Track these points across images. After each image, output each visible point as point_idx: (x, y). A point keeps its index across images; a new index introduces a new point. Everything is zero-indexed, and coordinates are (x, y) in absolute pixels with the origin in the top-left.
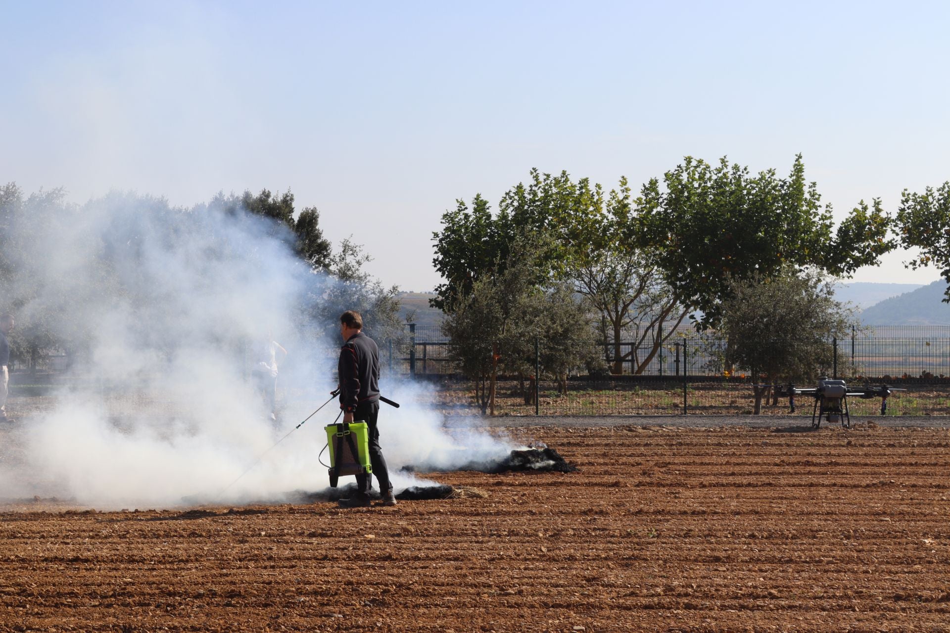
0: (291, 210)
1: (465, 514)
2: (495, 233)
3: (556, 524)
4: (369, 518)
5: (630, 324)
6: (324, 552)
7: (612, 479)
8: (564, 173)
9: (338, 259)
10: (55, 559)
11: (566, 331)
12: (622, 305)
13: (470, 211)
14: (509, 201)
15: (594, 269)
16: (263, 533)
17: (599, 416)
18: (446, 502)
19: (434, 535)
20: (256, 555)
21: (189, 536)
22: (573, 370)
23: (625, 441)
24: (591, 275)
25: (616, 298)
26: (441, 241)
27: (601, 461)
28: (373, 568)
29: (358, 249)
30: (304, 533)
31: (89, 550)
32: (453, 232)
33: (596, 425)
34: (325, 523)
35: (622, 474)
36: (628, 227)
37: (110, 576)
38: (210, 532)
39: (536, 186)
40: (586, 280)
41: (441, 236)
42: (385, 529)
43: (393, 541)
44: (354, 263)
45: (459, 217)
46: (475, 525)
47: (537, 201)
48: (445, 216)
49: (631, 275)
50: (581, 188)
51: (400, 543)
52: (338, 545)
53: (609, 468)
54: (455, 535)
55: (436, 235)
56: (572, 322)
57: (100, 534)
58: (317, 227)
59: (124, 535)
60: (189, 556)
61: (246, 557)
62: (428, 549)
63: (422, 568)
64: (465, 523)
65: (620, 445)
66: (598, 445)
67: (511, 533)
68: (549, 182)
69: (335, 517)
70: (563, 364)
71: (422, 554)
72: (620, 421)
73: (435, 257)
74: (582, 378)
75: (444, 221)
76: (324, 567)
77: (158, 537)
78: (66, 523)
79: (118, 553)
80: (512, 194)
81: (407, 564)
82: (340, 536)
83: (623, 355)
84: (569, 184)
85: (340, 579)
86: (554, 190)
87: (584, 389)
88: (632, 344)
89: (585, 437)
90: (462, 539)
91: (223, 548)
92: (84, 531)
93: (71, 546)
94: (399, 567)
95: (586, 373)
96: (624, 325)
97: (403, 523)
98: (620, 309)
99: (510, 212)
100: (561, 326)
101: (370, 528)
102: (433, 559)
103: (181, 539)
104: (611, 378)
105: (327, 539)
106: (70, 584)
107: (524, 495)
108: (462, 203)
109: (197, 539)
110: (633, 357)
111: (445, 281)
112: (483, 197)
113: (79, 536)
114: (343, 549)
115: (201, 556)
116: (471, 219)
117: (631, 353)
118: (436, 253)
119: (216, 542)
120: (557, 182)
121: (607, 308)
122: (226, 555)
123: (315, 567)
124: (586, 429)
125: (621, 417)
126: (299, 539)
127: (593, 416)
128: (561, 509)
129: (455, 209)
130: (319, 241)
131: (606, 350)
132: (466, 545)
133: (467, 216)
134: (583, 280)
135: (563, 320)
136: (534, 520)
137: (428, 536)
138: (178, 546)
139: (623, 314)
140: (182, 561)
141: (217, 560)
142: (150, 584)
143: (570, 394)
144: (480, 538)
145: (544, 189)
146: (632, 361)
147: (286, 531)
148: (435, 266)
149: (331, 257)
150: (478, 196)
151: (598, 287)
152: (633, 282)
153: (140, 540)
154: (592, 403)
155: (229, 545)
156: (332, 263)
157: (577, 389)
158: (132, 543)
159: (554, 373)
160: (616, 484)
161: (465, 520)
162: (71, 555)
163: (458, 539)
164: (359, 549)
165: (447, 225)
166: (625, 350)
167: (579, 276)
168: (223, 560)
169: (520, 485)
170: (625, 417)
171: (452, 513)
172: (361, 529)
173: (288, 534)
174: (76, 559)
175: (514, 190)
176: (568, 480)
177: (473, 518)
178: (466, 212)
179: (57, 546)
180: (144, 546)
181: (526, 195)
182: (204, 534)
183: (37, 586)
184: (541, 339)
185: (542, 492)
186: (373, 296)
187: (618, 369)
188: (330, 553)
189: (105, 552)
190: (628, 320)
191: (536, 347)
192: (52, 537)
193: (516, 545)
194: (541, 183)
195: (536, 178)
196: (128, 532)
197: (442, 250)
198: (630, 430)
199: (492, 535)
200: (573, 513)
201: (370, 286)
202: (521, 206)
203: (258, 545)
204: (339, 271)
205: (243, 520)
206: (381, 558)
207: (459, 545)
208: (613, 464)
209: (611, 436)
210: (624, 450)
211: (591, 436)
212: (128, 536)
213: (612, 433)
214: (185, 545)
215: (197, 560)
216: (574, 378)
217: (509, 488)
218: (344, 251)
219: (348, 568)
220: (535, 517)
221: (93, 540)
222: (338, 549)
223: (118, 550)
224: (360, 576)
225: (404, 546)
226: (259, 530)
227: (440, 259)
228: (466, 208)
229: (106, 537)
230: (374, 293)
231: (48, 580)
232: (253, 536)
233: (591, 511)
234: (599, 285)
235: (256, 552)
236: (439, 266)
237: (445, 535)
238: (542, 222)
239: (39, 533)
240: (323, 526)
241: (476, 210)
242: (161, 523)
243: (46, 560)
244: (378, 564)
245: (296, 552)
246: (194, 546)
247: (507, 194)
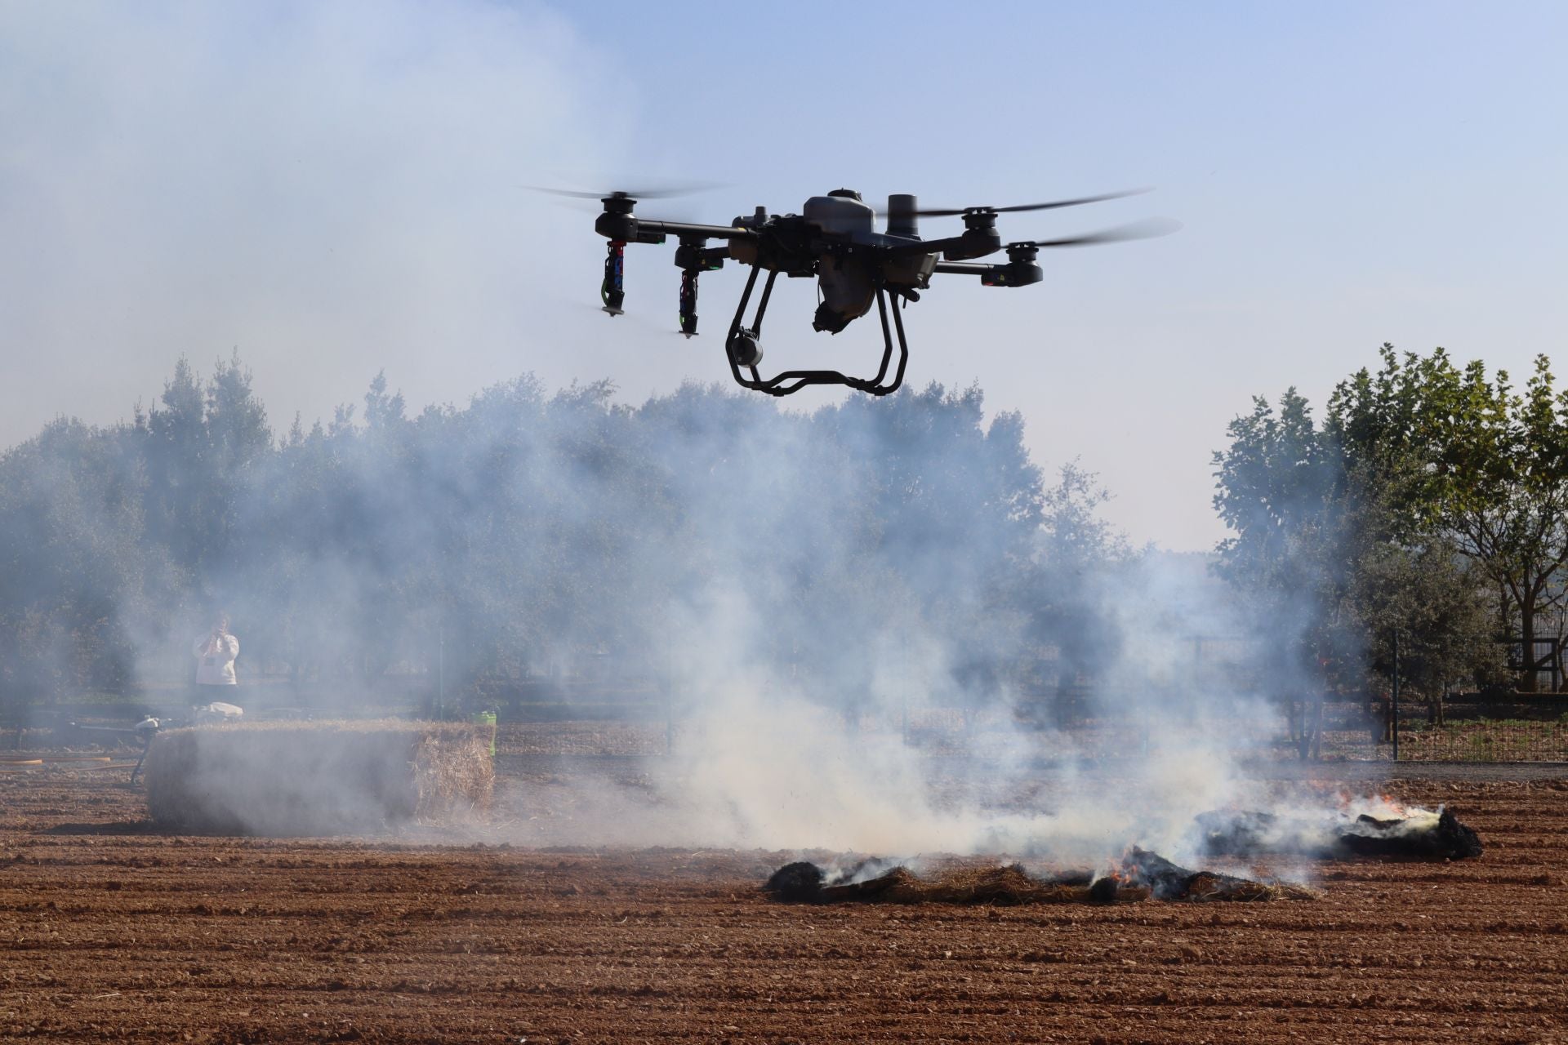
0: (978, 415)
1: (1285, 927)
2: (1319, 452)
3: (1444, 947)
4: (1123, 932)
5: (1551, 607)
6: (1051, 988)
7: (1535, 871)
8: (1440, 351)
9: (1055, 497)
10: (612, 991)
11: (1444, 618)
12: (1535, 575)
13: (1277, 415)
14: (1344, 399)
15: (1486, 513)
16: (949, 954)
17: (1503, 763)
18: (1251, 907)
19: (1236, 962)
20: (940, 991)
21: (826, 956)
22: (1454, 682)
23: (1551, 807)
24: (1482, 522)
25: (1527, 562)
26: (1226, 466)
27: (1513, 840)
28: (1137, 1015)
29: (1088, 479)
30: (1016, 954)
31: (664, 977)
32: (1248, 451)
33: (1498, 778)
34: (1049, 938)
35: (1552, 863)
36: (1548, 443)
37: (702, 1021)
38: (860, 949)
39: (1389, 373)
40: (1474, 531)
41: (1226, 458)
42: (1152, 950)
43: (1167, 972)
44: (1082, 503)
45: (1258, 426)
46: (1302, 946)
47: (1392, 398)
48: (1233, 425)
49: (1552, 524)
50: (1469, 378)
51: (1179, 974)
52: (1075, 975)
53: (1528, 853)
54: (1272, 964)
55: (1219, 456)
56: (1453, 603)
57: (681, 950)
58: (1021, 444)
59: (719, 952)
60: (829, 990)
61: (923, 993)
62: (1227, 985)
63: (1220, 1018)
64: (1287, 943)
65: (1542, 812)
66: (1506, 812)
67: (1368, 962)
68: (1414, 366)
69: (1066, 928)
70: (1437, 673)
71: (1217, 995)
72: (1540, 773)
73: (1217, 492)
74: (1467, 698)
75: (1231, 432)
76: (1054, 1014)
77: (776, 956)
78: (625, 931)
79: (711, 982)
80: (1348, 388)
81: (1193, 1011)
82: (1077, 962)
83: (1537, 658)
84: (1447, 370)
85: (1082, 1034)
86: (1423, 379)
87: (1474, 716)
88: (1554, 641)
89: (1481, 797)
90: (1283, 970)
91: (884, 978)
92: (654, 944)
93: (634, 969)
94: (1180, 1016)
95: (1473, 689)
96: (1537, 610)
97: (1181, 941)
98: (1532, 581)
99: (1346, 417)
100: (1435, 609)
101: (1127, 948)
102: (1237, 1004)
103: (814, 961)
104: (1519, 699)
105: (1055, 966)
106: (637, 1033)
107: (1384, 896)
108: (1263, 403)
109: (840, 961)
110: (1554, 663)
111: (1234, 534)
112: (1300, 393)
113: (647, 953)
114: (1083, 983)
115: (848, 990)
116: (1278, 429)
117: (1551, 656)
118: (1218, 486)
119: (871, 967)
120: (1428, 366)
121: (1509, 580)
122: (890, 990)
123: (1039, 1013)
124: (1482, 786)
125: (1540, 765)
126: (1008, 965)
127: (1490, 763)
128: (1450, 921)
129: (1251, 413)
130: (1023, 467)
131: (1510, 651)
132: (1290, 981)
133: (1271, 425)
134: (1468, 532)
135: (1437, 599)
136: (1405, 940)
137: (1226, 963)
138: (808, 972)
139: (1537, 589)
140: (817, 997)
141: (876, 997)
142: (766, 1036)
143: (1447, 726)
144: (1315, 970)
145: (1405, 379)
146: (1554, 669)
147: (985, 951)
148: (1217, 508)
149: (1045, 492)
150: (1292, 390)
151: (1495, 545)
152: (1556, 535)
153: (745, 962)
154: (1487, 740)
155: (893, 972)
156: (1045, 503)
157: (1461, 716)
158: (734, 967)
159: (1422, 689)
160: (1542, 881)
161: (1287, 938)
162: (635, 984)
163: (1278, 970)
164: (1110, 984)
165: (1236, 439)
166: (1541, 650)
167: (1463, 526)
168: (885, 998)
169: (1377, 879)
170: (1547, 765)
171: (1264, 924)
172: (1112, 950)
173: (990, 956)
174: (646, 992)
175: (1351, 380)
176: (1457, 872)
177: (1299, 935)
178: (1269, 417)
179: (612, 968)
180: (754, 972)
181: (1373, 389)
182: (851, 953)
183: (585, 1035)
184: (1401, 631)
185: (1414, 890)
186: (1113, 558)
187: (1529, 682)
188: (1062, 989)
189: (690, 981)
190: (1545, 600)
191: (1393, 646)
192: (603, 954)
193: (1377, 981)
194: (1398, 368)
195: (1391, 359)
196: (726, 949)
197: (1227, 480)
198: (1559, 788)
199: (1335, 964)
200: (1471, 929)
201: (1109, 541)
202: (1364, 405)
203: (941, 973)
204: (1058, 515)
205: (914, 930)
206: (1149, 999)
207: (1280, 980)
208: (1533, 846)
209: (1525, 798)
210: (1549, 822)
211: (1492, 797)
212: (726, 954)
213: (1528, 792)
214: (820, 972)
215: (842, 997)
216: (1455, 698)
217: (1358, 884)
218: (1065, 484)
219: (1093, 1016)
220: (1406, 935)
221: (670, 960)
222: (1076, 982)
223: (711, 977)
224: (1116, 1029)
225: (1186, 980)
226: (941, 947)
227: (1225, 496)
228: (1270, 411)
229: (691, 955)
230: (1115, 553)
231: (601, 1025)
232: (931, 958)
233: (1503, 925)
234: (1495, 540)
235: (939, 986)
236: (1223, 508)
237: (1254, 963)
238: (1400, 434)
239: (581, 946)
240: (1048, 944)
241: (1286, 415)
242: (779, 934)
243: (596, 991)
244: (1145, 1009)
245: (1004, 986)
246: (835, 973)
247: (1339, 387)
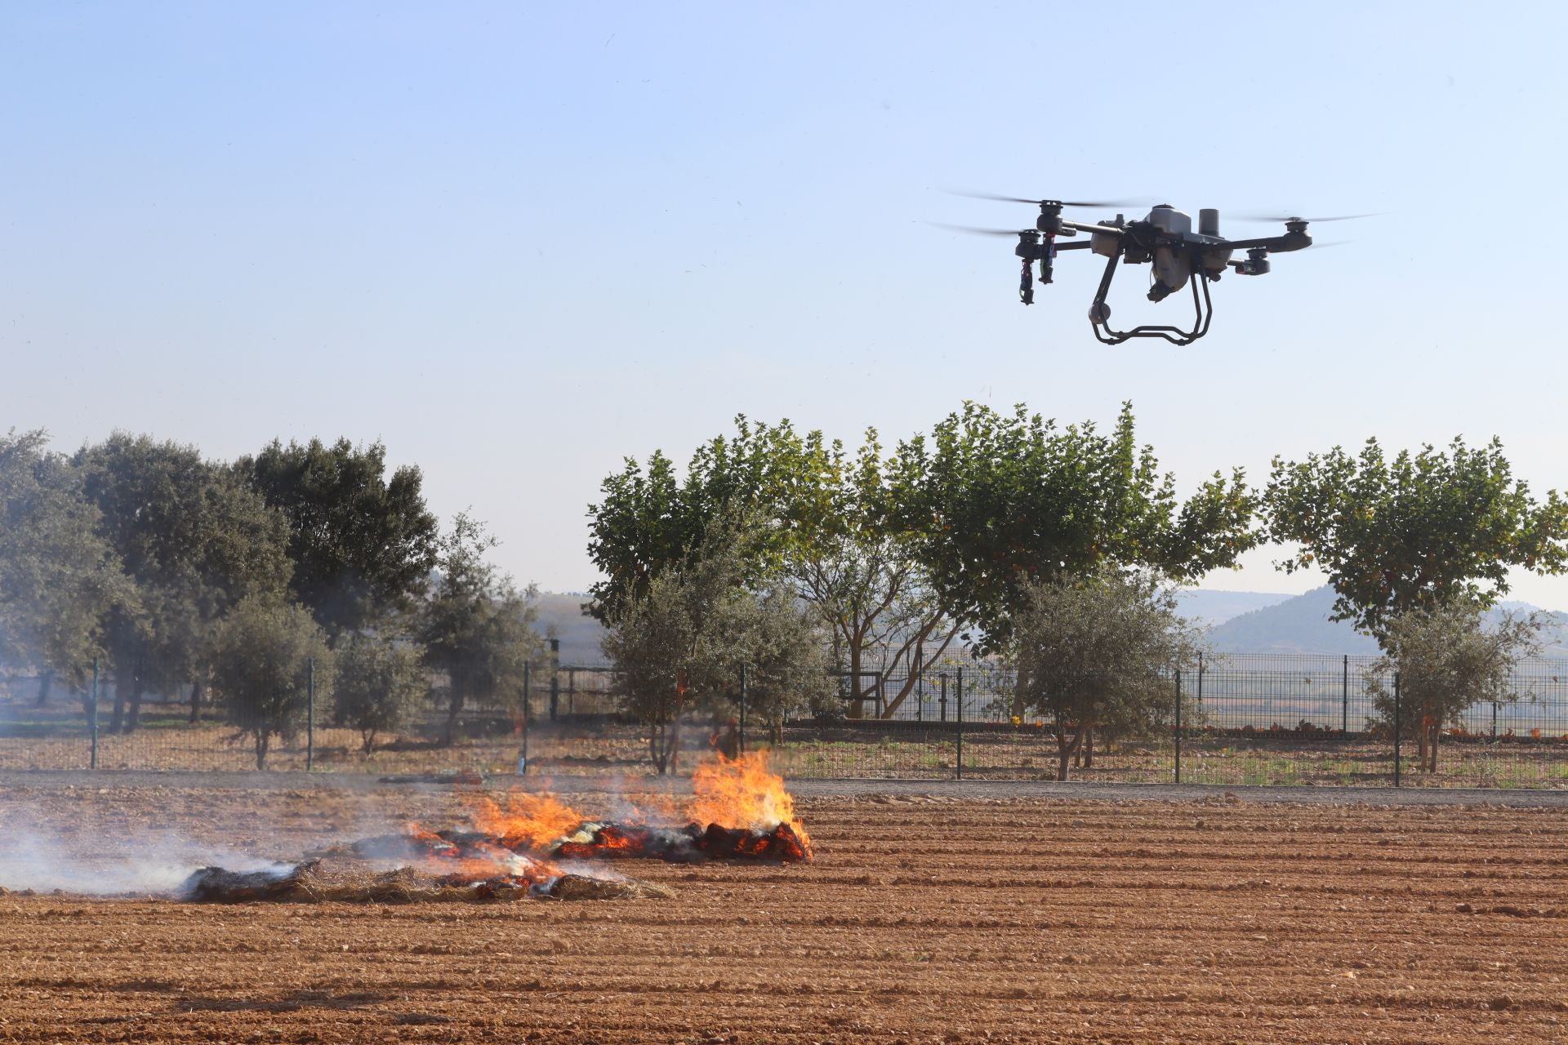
0: (380, 469)
1: (642, 921)
2: (680, 507)
3: (779, 938)
4: (502, 927)
5: (875, 645)
6: (437, 977)
7: (858, 873)
8: (785, 421)
9: (448, 542)
10: (37, 983)
11: (785, 653)
12: (863, 617)
13: (644, 475)
14: (702, 462)
15: (822, 563)
16: (346, 947)
17: (833, 780)
18: (614, 905)
19: (601, 953)
20: (337, 980)
21: (235, 950)
22: (793, 709)
23: (872, 817)
24: (819, 571)
25: (855, 605)
26: (600, 517)
27: (840, 846)
28: (512, 1001)
29: (478, 528)
30: (406, 947)
31: (85, 970)
32: (619, 505)
33: (828, 792)
34: (436, 933)
35: (873, 866)
36: (876, 503)
37: (120, 1009)
38: (266, 944)
39: (742, 440)
40: (812, 578)
41: (600, 511)
42: (527, 943)
43: (539, 962)
44: (472, 548)
45: (628, 483)
46: (659, 939)
47: (744, 462)
48: (607, 481)
49: (878, 572)
50: (810, 446)
51: (550, 964)
52: (460, 966)
53: (852, 857)
54: (632, 954)
55: (593, 509)
56: (793, 640)
57: (101, 945)
58: (419, 495)
59: (136, 947)
60: (237, 981)
61: (322, 983)
62: (592, 973)
63: (585, 1002)
64: (645, 935)
65: (865, 822)
66: (834, 822)
67: (715, 952)
68: (763, 434)
69: (451, 924)
70: (778, 701)
71: (583, 982)
72: (863, 788)
73: (592, 541)
74: (803, 723)
75: (605, 488)
76: (439, 1000)
77: (188, 950)
78: (49, 928)
79: (129, 974)
80: (706, 451)
81: (562, 996)
82: (460, 953)
83: (863, 689)
84: (792, 439)
85: (464, 1017)
86: (771, 446)
87: (809, 740)
88: (878, 674)
89: (813, 809)
90: (641, 959)
91: (287, 968)
92: (77, 940)
93: (57, 962)
94: (550, 1000)
95: (809, 716)
96: (866, 647)
97: (553, 934)
98: (860, 623)
99: (704, 478)
100: (778, 645)
101: (505, 941)
102: (600, 989)
103: (223, 955)
104: (847, 724)
105: (441, 957)
106: (59, 1020)
107: (729, 895)
108: (633, 463)
109: (247, 955)
110: (878, 694)
111: (606, 577)
112: (665, 456)
113: (69, 948)
114: (466, 972)
115: (254, 980)
116: (645, 487)
117: (875, 688)
118: (593, 535)
119: (276, 960)
120: (774, 435)
121: (841, 621)
122: (292, 980)
123: (426, 999)
124: (815, 799)
125: (864, 782)
126: (398, 957)
127: (822, 780)
128: (785, 916)
129: (622, 471)
130: (420, 515)
131: (841, 682)
132: (647, 968)
133: (639, 483)
134: (807, 579)
135: (779, 637)
136: (747, 932)
137: (591, 954)
138: (218, 964)
139: (864, 630)
140: (226, 987)
141: (279, 986)
142: (179, 1022)
143: (786, 748)
144: (669, 959)
145: (755, 445)
146: (877, 699)
147: (379, 944)
148: (591, 555)
149: (439, 538)
150: (658, 452)
151: (830, 590)
152: (881, 583)
153: (160, 955)
154: (820, 760)
155: (295, 964)
156: (439, 548)
157: (797, 738)
158: (150, 960)
159: (765, 715)
160: (863, 881)
161: (645, 931)
162: (59, 976)
163: (636, 959)
164: (489, 973)
165: (609, 494)
166: (867, 683)
167: (803, 574)
168: (287, 986)
169: (723, 880)
170: (870, 781)
171: (625, 920)
172: (491, 943)
173: (382, 949)
174: (67, 983)
175: (710, 445)
176: (792, 873)
177: (656, 928)
178: (638, 475)
179: (37, 962)
180: (169, 964)
181: (728, 453)
182: (257, 947)
183: (11, 1023)
184: (749, 665)
185: (755, 890)
186: (499, 598)
187: (856, 710)
188: (447, 978)
189: (109, 974)
190: (871, 639)
191: (742, 677)
192: (28, 949)
193: (721, 969)
194: (749, 435)
195: (744, 429)
196: (143, 944)
197: (600, 531)
198: (880, 801)
199: (686, 954)
200: (803, 923)
201: (495, 583)
202: (720, 468)
203: (338, 964)
204: (451, 559)
205: (315, 926)
206: (523, 986)
207: (638, 968)
208: (857, 851)
209: (851, 810)
210: (871, 830)
211: (823, 809)
212: (143, 948)
213: (853, 804)
214: (229, 964)
215: (248, 986)
216: (793, 723)
217: (707, 885)
218: (457, 531)
219: (474, 1001)
220: (747, 928)
221: (91, 954)
222: (459, 971)
223: (128, 970)
224: (494, 1012)
225: (556, 969)
226: (339, 942)
227: (598, 544)
228: (639, 471)
229: (110, 950)
230: (500, 593)
231: (26, 1013)
232: (330, 951)
233: (829, 920)
234: (830, 586)
235: (336, 976)
236: (596, 555)
237: (616, 954)
238: (750, 493)
239: (8, 942)
240: (435, 938)
241: (653, 474)
242: (192, 931)
243: (22, 983)
244: (519, 995)
245: (395, 975)
246: (242, 965)
247: (698, 450)
